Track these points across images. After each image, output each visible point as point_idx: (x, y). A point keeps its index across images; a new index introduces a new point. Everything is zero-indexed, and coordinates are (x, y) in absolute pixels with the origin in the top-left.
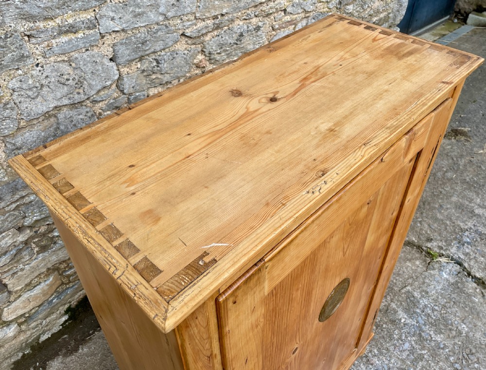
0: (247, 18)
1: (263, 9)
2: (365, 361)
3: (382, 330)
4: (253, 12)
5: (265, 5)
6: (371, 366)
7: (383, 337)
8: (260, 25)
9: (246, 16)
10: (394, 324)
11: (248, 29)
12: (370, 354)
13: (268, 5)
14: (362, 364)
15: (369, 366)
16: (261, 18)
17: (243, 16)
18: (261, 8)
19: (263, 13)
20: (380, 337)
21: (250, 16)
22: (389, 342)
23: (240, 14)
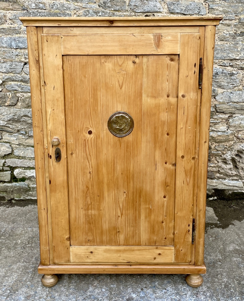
0: (223, 65)
1: (237, 64)
2: (195, 293)
3: (227, 291)
4: (228, 63)
5: (239, 61)
6: (195, 296)
7: (224, 294)
8: (234, 73)
9: (222, 63)
10: (241, 295)
11: (223, 72)
12: (202, 293)
13: (242, 62)
14: (189, 292)
15: (193, 296)
16: (235, 69)
17: (220, 63)
18: (236, 62)
19: (238, 66)
20: (221, 292)
21: (225, 64)
22: (225, 298)
23: (217, 61)
